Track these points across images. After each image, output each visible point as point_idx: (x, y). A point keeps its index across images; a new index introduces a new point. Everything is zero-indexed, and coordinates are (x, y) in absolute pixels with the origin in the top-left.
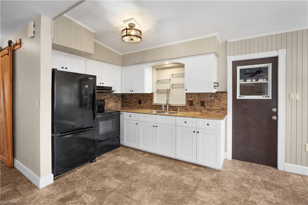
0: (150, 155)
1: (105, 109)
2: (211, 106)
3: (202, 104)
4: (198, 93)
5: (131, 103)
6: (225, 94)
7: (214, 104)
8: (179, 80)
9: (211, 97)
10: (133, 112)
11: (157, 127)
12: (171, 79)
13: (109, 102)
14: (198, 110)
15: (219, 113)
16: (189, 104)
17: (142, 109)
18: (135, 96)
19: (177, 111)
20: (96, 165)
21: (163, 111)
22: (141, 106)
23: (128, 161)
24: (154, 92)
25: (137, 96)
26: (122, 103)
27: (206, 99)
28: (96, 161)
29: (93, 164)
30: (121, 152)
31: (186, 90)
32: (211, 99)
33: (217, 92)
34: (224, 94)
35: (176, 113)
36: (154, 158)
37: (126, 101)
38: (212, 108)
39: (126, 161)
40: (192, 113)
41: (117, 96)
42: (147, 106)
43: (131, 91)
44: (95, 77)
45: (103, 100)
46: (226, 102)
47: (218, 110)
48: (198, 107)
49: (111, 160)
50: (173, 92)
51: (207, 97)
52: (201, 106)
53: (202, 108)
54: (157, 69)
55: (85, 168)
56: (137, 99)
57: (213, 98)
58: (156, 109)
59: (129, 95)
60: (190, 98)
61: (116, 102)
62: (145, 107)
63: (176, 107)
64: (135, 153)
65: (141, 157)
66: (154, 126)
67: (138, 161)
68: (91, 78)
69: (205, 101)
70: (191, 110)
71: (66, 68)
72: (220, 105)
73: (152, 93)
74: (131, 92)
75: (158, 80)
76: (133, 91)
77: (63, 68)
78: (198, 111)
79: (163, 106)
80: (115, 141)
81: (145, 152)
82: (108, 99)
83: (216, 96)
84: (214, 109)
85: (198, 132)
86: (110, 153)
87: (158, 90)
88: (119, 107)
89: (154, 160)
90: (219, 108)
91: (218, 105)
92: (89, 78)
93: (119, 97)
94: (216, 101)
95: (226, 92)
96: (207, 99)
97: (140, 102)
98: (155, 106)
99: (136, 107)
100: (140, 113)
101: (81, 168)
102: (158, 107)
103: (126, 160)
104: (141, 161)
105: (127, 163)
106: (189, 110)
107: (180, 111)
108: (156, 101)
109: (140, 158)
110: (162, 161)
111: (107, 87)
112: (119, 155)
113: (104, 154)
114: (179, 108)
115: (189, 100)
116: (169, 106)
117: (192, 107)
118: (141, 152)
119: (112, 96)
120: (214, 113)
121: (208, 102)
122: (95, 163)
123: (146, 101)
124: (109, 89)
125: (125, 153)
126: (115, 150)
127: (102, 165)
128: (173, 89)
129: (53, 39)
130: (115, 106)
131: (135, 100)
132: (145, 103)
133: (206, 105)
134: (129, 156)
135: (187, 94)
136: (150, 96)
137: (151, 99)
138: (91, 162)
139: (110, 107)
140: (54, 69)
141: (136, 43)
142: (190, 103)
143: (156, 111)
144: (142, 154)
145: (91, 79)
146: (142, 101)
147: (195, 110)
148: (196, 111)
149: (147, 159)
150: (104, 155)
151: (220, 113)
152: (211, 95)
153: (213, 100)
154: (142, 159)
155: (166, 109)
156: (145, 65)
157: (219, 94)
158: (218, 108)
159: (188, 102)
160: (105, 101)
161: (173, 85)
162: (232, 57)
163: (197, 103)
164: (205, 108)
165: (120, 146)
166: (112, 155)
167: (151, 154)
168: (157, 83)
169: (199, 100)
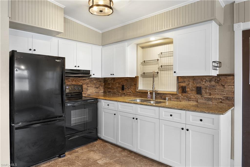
0: (129, 154)
1: (83, 95)
2: (210, 94)
3: (199, 91)
4: (193, 77)
5: (113, 89)
6: (231, 77)
7: (215, 91)
8: (169, 61)
9: (210, 81)
10: (111, 100)
11: (136, 119)
12: (159, 59)
13: (88, 88)
14: (193, 99)
15: (222, 104)
16: (180, 90)
17: (125, 96)
18: (118, 81)
19: (165, 99)
20: (64, 161)
21: (149, 99)
22: (124, 93)
23: (100, 159)
24: (139, 76)
25: (120, 81)
26: (104, 89)
27: (203, 84)
28: (65, 156)
29: (60, 159)
30: (97, 147)
31: (175, 72)
32: (210, 84)
33: (219, 75)
34: (229, 78)
35: (163, 102)
36: (133, 159)
37: (109, 86)
38: (211, 97)
39: (98, 160)
40: (184, 103)
41: (99, 81)
42: (130, 92)
43: (111, 74)
44: (63, 59)
45: (81, 85)
46: (232, 88)
47: (221, 100)
48: (193, 95)
49: (82, 156)
50: (162, 75)
51: (205, 82)
52: (197, 94)
53: (198, 96)
54: (143, 48)
55: (51, 163)
56: (120, 84)
57: (213, 83)
58: (141, 96)
59: (111, 80)
60: (182, 82)
61: (97, 88)
62: (129, 94)
63: (165, 95)
64: (112, 150)
65: (118, 155)
66: (133, 118)
67: (111, 161)
68: (58, 59)
69: (203, 86)
70: (183, 99)
71: (35, 50)
72: (223, 93)
73: (136, 77)
74: (112, 76)
75: (144, 61)
76: (113, 74)
77: (30, 50)
78: (193, 101)
79: (149, 93)
80: (92, 133)
81: (124, 149)
82: (87, 84)
83: (218, 80)
84: (215, 99)
85: (188, 130)
86: (84, 147)
87: (144, 73)
88: (101, 93)
89: (132, 160)
90: (222, 98)
91: (221, 93)
92: (56, 60)
93: (100, 81)
94: (218, 87)
95: (233, 75)
96: (206, 84)
97: (123, 89)
98: (139, 92)
99: (119, 94)
100: (119, 101)
101: (47, 163)
102: (143, 94)
103: (99, 158)
104: (115, 161)
105: (98, 162)
106: (181, 99)
107: (170, 99)
108: (141, 87)
109: (116, 156)
110: (142, 163)
111: (84, 70)
112: (93, 151)
113: (77, 148)
114: (168, 96)
115: (182, 85)
116: (155, 93)
117: (184, 94)
118: (119, 149)
119: (93, 81)
120: (214, 104)
121: (206, 89)
122: (63, 158)
123: (130, 87)
124: (87, 73)
125: (100, 149)
126: (92, 144)
127: (70, 162)
128: (162, 72)
129: (10, 17)
130: (96, 93)
131: (118, 86)
132: (129, 89)
133: (204, 92)
134: (104, 153)
135: (178, 77)
136: (134, 81)
137: (135, 85)
138: (60, 157)
139: (90, 93)
140: (13, 50)
141: (108, 15)
142: (183, 90)
143: (140, 99)
144: (120, 152)
145: (58, 61)
146: (125, 87)
147: (189, 99)
148: (191, 100)
149: (124, 158)
150: (77, 150)
151: (224, 105)
152: (211, 78)
153: (214, 86)
154: (118, 158)
155: (152, 97)
156: (126, 43)
157: (223, 78)
158: (220, 97)
159: (179, 88)
160: (83, 86)
161: (161, 66)
162: (241, 24)
163: (192, 90)
164: (202, 96)
165: (97, 140)
166: (85, 150)
167: (131, 152)
168: (143, 65)
169: (195, 85)
